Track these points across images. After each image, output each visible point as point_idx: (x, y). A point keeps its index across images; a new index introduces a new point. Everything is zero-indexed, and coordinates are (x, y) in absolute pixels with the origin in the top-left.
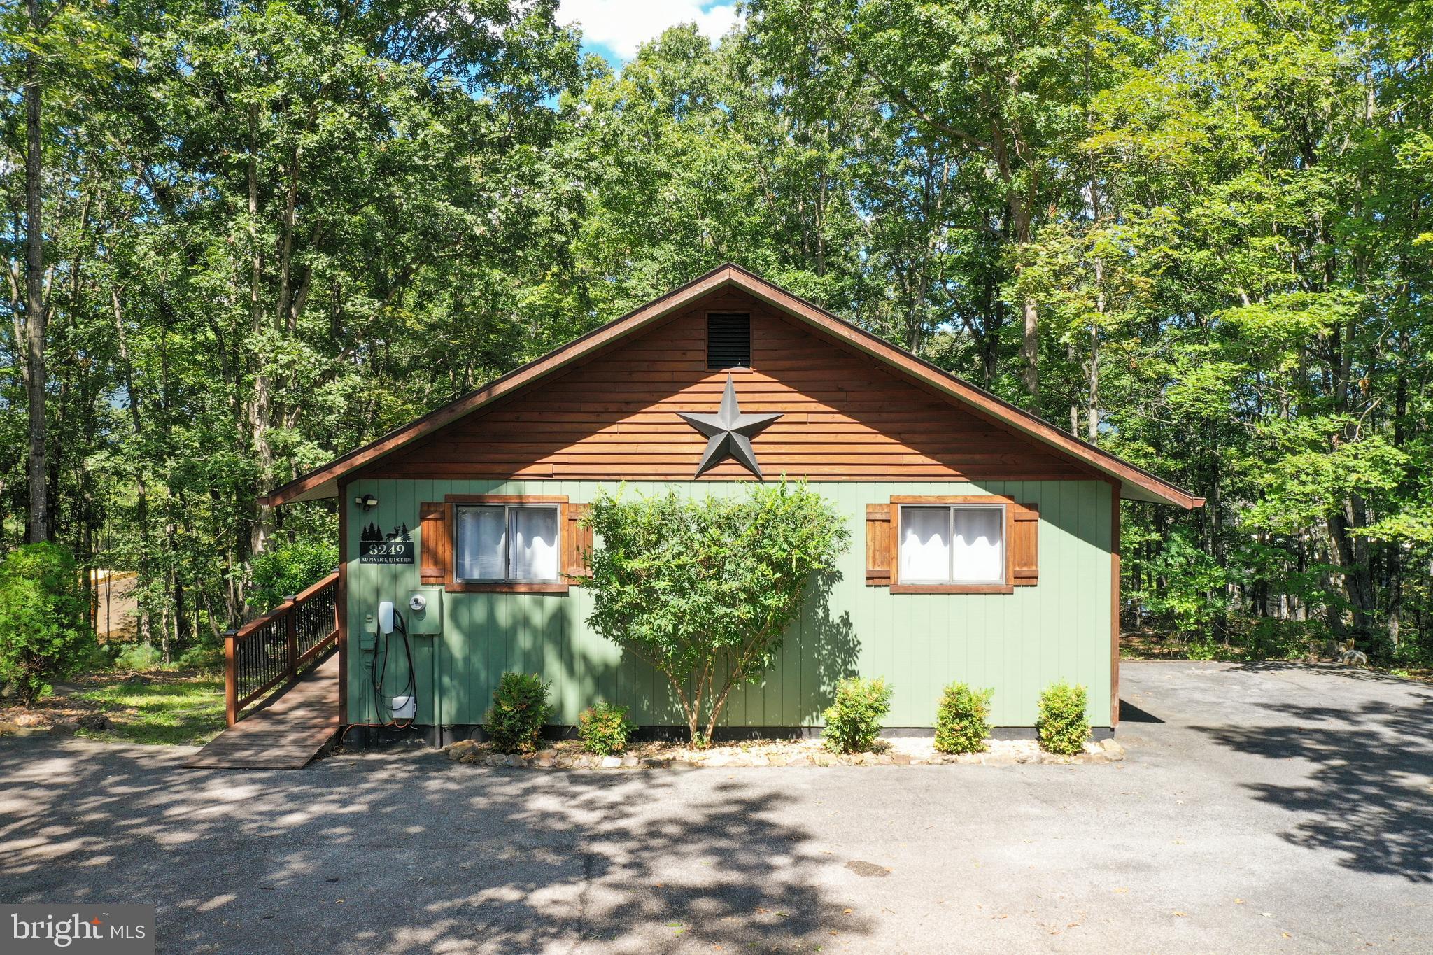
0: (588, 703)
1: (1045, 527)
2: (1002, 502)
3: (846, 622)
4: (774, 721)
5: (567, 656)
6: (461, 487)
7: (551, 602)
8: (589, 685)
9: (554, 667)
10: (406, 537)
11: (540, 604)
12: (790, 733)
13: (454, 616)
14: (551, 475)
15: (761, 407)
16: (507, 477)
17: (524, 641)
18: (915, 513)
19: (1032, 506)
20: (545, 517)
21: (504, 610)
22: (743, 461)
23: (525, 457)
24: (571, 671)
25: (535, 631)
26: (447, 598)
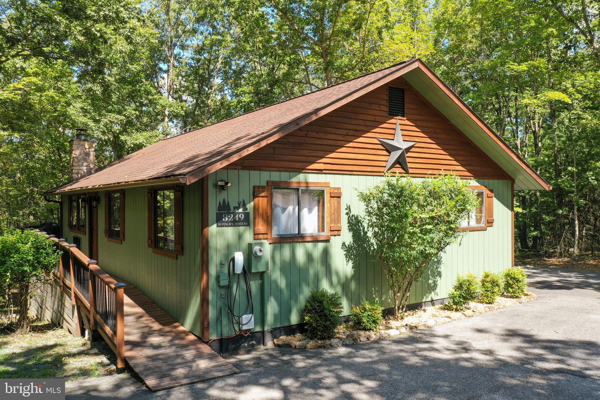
1: (495, 200)
2: (484, 189)
6: (276, 176)
7: (321, 246)
9: (324, 282)
10: (245, 209)
11: (317, 248)
14: (321, 170)
15: (410, 139)
16: (300, 170)
19: (492, 191)
21: (300, 252)
23: (309, 159)
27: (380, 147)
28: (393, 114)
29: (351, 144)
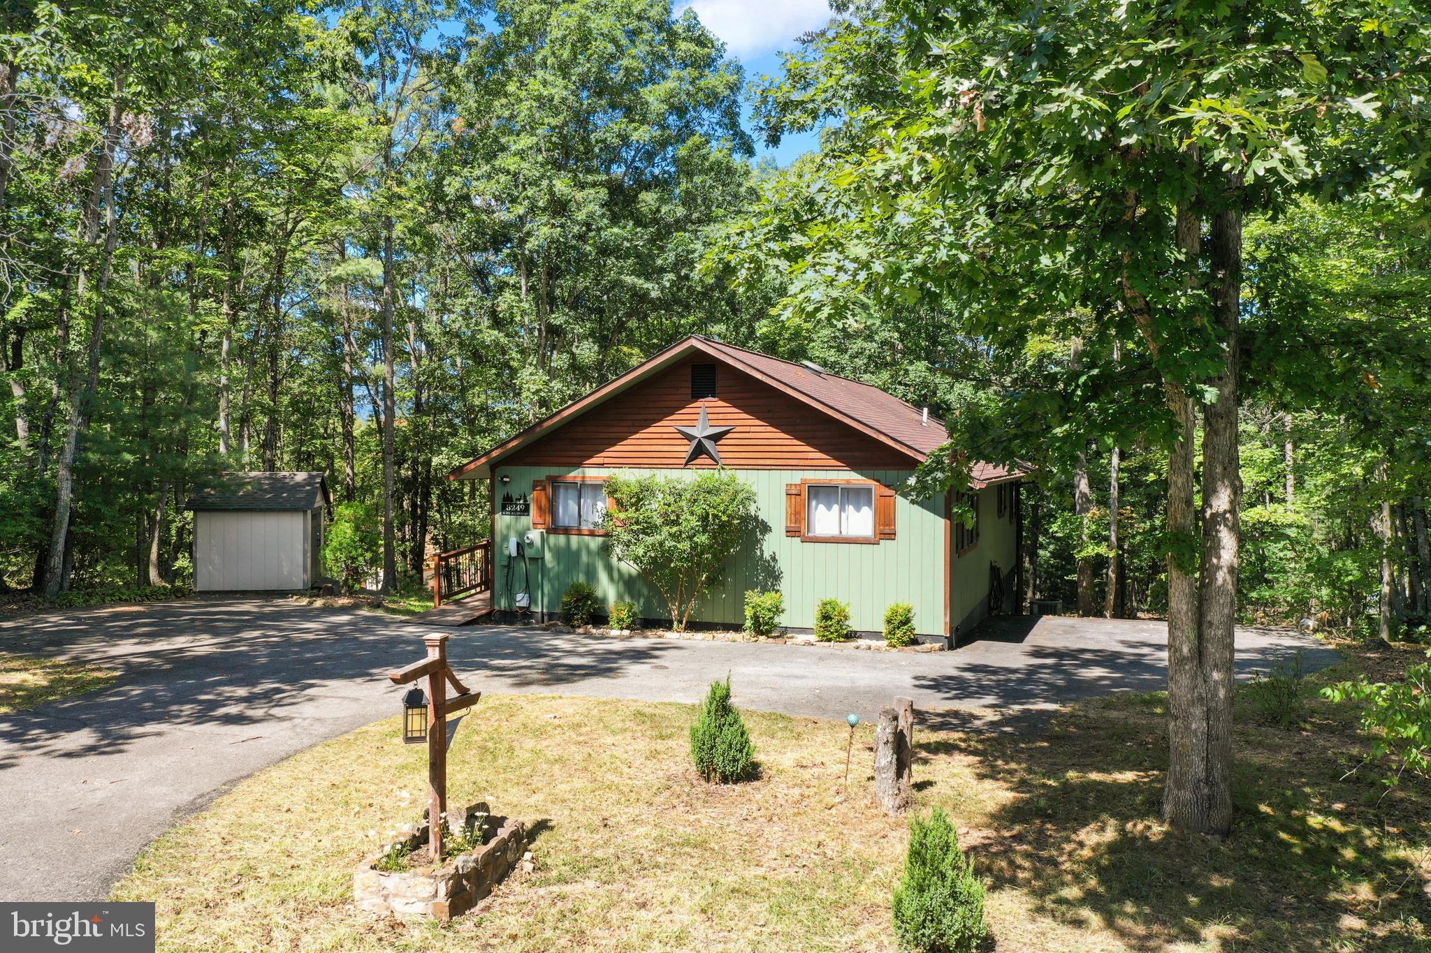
1: (900, 501)
2: (872, 484)
3: (774, 559)
5: (610, 572)
6: (554, 471)
7: (602, 539)
8: (621, 586)
9: (603, 576)
10: (525, 500)
14: (602, 464)
15: (722, 423)
16: (577, 465)
19: (891, 487)
20: (595, 489)
21: (575, 543)
22: (711, 456)
23: (588, 454)
26: (546, 537)
27: (680, 436)
28: (697, 395)
29: (637, 436)
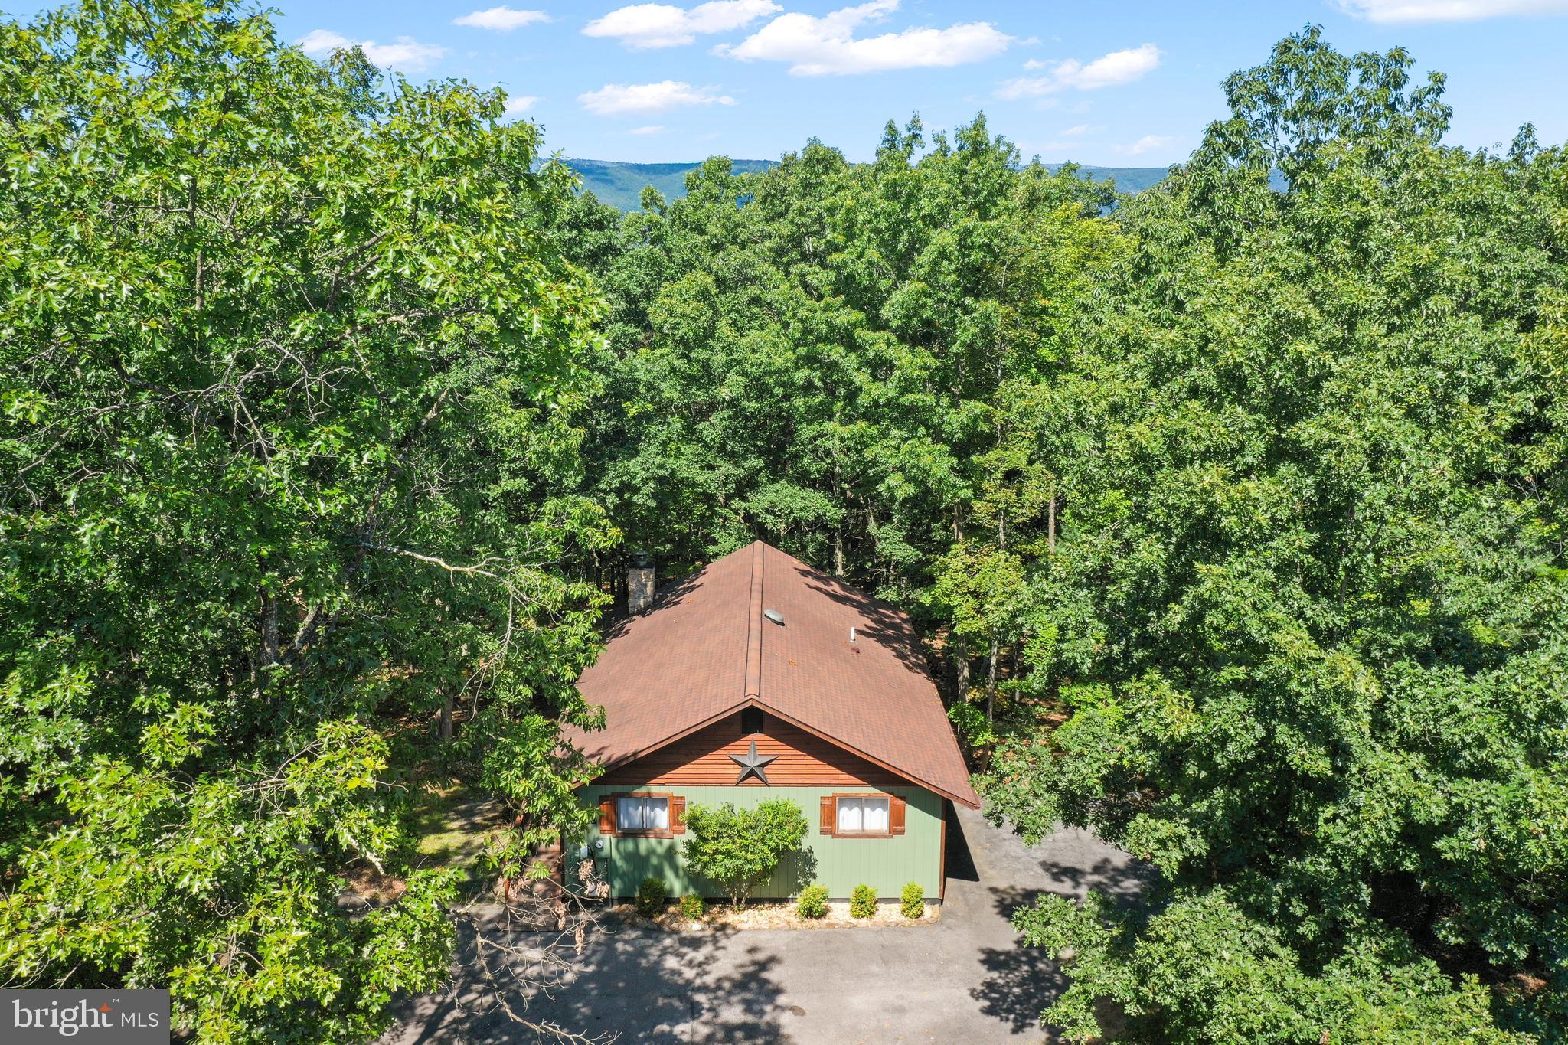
0: (686, 889)
1: (908, 806)
2: (889, 796)
3: (810, 851)
4: (774, 895)
5: (675, 868)
6: (619, 788)
7: (666, 842)
8: (686, 880)
9: (669, 874)
11: (660, 843)
12: (781, 901)
13: (617, 847)
14: (664, 783)
15: (770, 752)
16: (644, 784)
17: (654, 861)
18: (845, 800)
19: (902, 798)
20: (662, 802)
21: (643, 845)
22: (759, 777)
23: (651, 775)
24: (677, 875)
25: (659, 856)
26: (614, 840)
27: (733, 762)
28: (748, 731)
29: (695, 762)
